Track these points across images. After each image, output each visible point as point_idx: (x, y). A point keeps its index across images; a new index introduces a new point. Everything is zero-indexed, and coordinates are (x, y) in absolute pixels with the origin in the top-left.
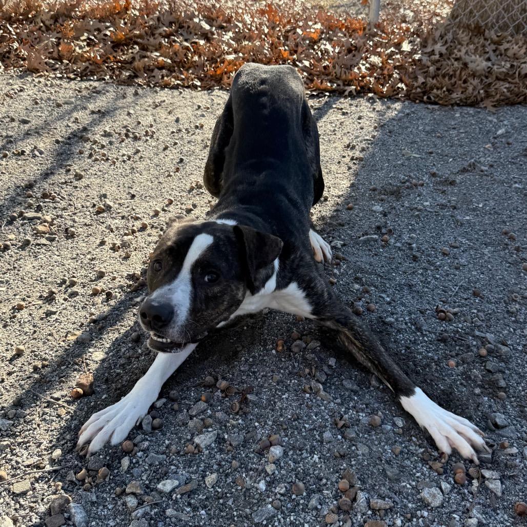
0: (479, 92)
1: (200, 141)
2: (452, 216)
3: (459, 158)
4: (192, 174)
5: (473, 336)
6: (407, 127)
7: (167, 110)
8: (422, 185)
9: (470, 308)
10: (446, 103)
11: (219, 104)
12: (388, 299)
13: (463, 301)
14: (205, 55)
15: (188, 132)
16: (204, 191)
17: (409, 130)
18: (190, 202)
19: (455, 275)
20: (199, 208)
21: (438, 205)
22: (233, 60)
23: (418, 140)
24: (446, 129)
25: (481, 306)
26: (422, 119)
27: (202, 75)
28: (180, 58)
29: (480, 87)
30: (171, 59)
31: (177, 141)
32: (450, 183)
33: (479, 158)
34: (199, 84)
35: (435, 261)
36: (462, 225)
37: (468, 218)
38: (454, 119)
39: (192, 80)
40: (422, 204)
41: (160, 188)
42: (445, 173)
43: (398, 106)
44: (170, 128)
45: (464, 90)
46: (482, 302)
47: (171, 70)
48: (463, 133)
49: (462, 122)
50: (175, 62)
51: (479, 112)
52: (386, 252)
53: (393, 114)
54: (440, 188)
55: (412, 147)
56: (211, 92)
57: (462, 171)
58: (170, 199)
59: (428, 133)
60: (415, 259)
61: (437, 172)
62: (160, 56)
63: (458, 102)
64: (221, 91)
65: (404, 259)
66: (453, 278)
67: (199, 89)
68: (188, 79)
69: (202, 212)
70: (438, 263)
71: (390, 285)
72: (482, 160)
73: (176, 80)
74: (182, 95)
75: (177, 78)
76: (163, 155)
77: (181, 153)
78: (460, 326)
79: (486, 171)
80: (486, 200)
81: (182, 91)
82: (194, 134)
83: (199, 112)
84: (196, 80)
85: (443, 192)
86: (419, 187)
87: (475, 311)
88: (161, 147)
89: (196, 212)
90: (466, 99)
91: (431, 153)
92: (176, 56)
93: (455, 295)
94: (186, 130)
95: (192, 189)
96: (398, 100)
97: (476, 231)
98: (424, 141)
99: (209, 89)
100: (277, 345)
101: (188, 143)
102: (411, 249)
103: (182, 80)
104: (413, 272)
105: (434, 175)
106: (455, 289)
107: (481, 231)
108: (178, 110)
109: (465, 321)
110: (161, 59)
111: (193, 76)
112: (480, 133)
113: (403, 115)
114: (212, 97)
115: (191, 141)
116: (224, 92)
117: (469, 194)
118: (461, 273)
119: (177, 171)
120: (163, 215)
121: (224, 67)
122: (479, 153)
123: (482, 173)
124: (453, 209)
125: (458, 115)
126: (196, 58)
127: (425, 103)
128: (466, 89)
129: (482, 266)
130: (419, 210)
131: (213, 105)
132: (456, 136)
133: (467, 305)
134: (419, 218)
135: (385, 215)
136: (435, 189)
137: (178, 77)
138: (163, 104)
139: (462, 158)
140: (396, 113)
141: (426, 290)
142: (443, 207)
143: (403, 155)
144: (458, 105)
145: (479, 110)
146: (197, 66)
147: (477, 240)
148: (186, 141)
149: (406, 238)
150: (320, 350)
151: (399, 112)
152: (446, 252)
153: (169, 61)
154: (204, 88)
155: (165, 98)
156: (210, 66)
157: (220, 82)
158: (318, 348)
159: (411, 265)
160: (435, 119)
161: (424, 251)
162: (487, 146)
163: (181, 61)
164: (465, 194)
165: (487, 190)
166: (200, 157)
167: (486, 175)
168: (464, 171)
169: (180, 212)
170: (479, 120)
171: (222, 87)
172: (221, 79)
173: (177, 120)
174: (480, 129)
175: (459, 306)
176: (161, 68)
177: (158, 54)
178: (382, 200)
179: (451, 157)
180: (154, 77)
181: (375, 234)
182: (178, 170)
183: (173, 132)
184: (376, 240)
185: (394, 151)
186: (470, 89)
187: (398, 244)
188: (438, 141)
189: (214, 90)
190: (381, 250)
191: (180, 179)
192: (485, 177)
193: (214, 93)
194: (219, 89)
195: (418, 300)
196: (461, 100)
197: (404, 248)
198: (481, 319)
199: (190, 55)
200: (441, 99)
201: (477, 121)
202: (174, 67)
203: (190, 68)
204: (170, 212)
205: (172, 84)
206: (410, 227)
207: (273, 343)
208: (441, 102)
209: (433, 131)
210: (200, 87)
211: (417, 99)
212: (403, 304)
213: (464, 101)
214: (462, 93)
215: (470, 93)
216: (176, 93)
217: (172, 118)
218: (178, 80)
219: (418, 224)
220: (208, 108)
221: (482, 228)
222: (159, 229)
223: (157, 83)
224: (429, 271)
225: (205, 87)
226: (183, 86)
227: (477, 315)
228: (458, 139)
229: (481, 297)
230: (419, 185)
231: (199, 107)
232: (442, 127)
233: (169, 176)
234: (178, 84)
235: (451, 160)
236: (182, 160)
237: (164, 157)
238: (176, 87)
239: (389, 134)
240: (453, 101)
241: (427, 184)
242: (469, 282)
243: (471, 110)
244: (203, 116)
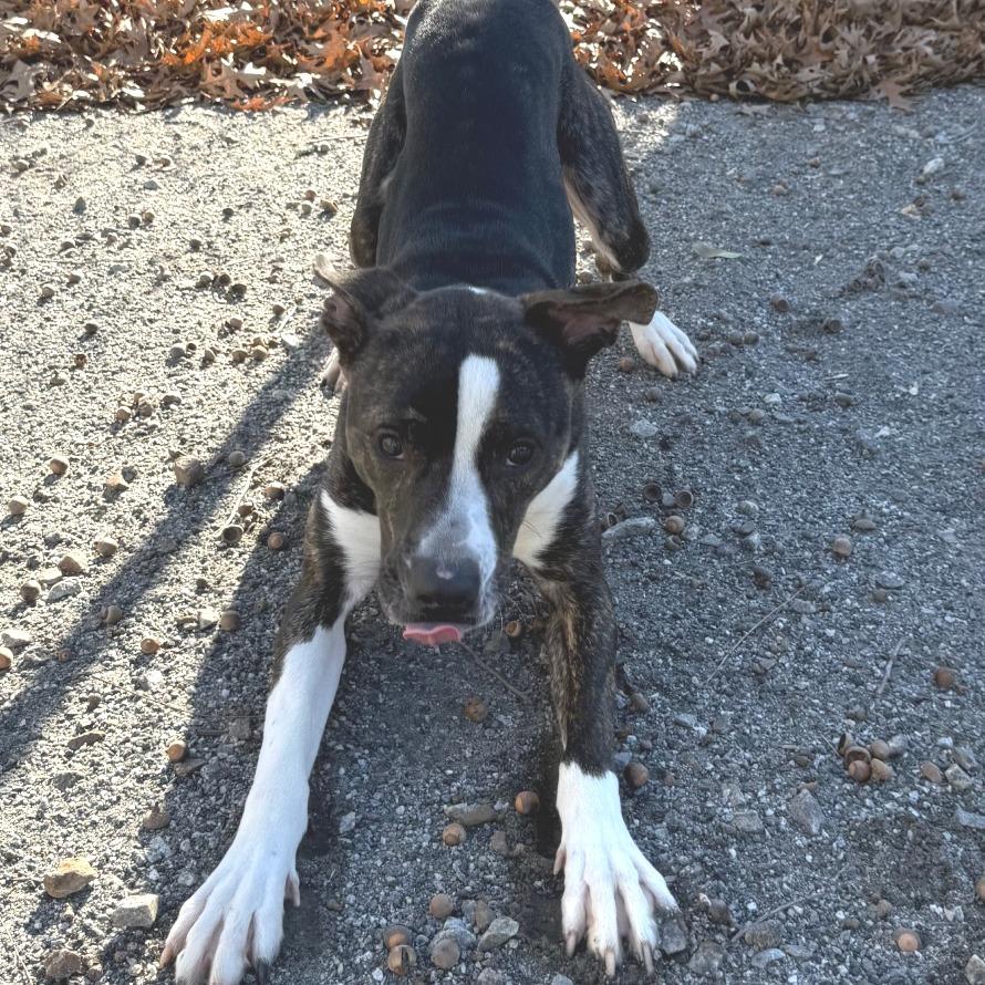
0: (865, 61)
1: (143, 265)
2: (844, 431)
3: (840, 251)
4: (122, 370)
5: (954, 831)
6: (697, 173)
7: (50, 177)
8: (754, 341)
9: (933, 729)
10: (786, 97)
11: (195, 148)
12: (703, 730)
13: (910, 710)
14: (151, 14)
15: (111, 241)
16: (156, 422)
17: (703, 179)
18: (118, 464)
19: (878, 624)
20: (142, 479)
21: (802, 399)
22: (226, 24)
23: (730, 209)
24: (796, 169)
25: (961, 719)
26: (732, 146)
27: (147, 69)
28: (83, 26)
29: (866, 47)
30: (59, 31)
31: (78, 273)
32: (826, 327)
33: (889, 249)
34: (138, 93)
35: (816, 583)
36: (873, 454)
37: (885, 431)
38: (812, 138)
39: (120, 85)
40: (761, 399)
41: (27, 427)
42: (807, 298)
43: (666, 113)
44: (58, 233)
45: (826, 58)
46: (963, 707)
47: (60, 61)
48: (838, 177)
49: (832, 145)
50: (69, 38)
51: (871, 114)
52: (681, 566)
53: (658, 139)
54: (802, 344)
55: (715, 230)
56: (174, 115)
57: (851, 290)
58: (56, 462)
59: (750, 185)
60: (761, 581)
61: (787, 298)
62: (30, 25)
63: (816, 91)
64: (200, 110)
65: (732, 586)
66: (872, 634)
67: (140, 107)
68: (108, 83)
69: (152, 492)
70: (827, 589)
71: (703, 678)
72: (898, 251)
73: (75, 89)
74: (92, 130)
75: (78, 83)
76: (39, 320)
77: (91, 307)
78: (914, 795)
79: (914, 283)
80: (925, 372)
81: (92, 117)
82: (125, 245)
83: (141, 176)
84: (131, 83)
85: (811, 357)
86: (747, 348)
87: (949, 741)
88: (32, 297)
89: (136, 493)
90: (834, 81)
91: (766, 243)
92: (73, 21)
93: (886, 692)
94: (105, 233)
95: (122, 419)
96: (665, 96)
97: (912, 472)
98: (743, 209)
99: (167, 106)
100: (387, 949)
101: (110, 273)
102: (747, 548)
103: (94, 85)
104: (763, 628)
105: (781, 307)
106: (883, 669)
107: (925, 469)
108: (84, 174)
109: (926, 778)
110: (29, 33)
111: (121, 74)
112: (881, 173)
113: (682, 138)
114: (175, 128)
115: (118, 268)
116: (209, 112)
117: (880, 357)
118: (893, 615)
119: (80, 366)
120: (38, 515)
121: (203, 45)
122: (887, 232)
123: (905, 292)
124: (845, 408)
125: (819, 128)
126: (126, 24)
127: (733, 99)
128: (832, 55)
129: (945, 583)
130: (755, 423)
131: (178, 151)
132: (824, 188)
133: (922, 720)
134: (759, 446)
135: (665, 445)
136: (787, 350)
137: (80, 80)
138: (40, 160)
139: (848, 252)
140: (665, 134)
141: (804, 683)
142: (816, 403)
143: (696, 257)
144: (817, 99)
145: (870, 108)
146: (131, 44)
147: (921, 501)
148: (104, 269)
149: (728, 512)
150: (516, 952)
151: (672, 131)
152: (841, 551)
153: (54, 37)
154: (153, 104)
155: (45, 144)
156: (167, 45)
157: (196, 85)
158: (514, 944)
159: (753, 603)
160: (763, 143)
161: (782, 553)
162: (904, 211)
163: (85, 35)
164: (867, 359)
165: (924, 341)
166: (147, 315)
167: (915, 297)
168: (855, 289)
169: (87, 497)
170: (873, 136)
171: (203, 97)
172: (198, 76)
173: (79, 208)
174: (880, 160)
175: (901, 728)
176: (32, 58)
177: (23, 21)
178: (654, 399)
179: (818, 250)
180: (15, 83)
181: (645, 511)
182: (80, 361)
183: (67, 246)
184: (649, 533)
185: (668, 245)
186: (843, 53)
187: (712, 539)
188: (780, 207)
189: (182, 105)
190: (667, 562)
191: (89, 389)
192: (912, 303)
193: (181, 117)
194: (195, 104)
195: (785, 720)
196: (822, 86)
197: (728, 549)
198: (969, 766)
199: (109, 17)
200: (773, 86)
201: (869, 141)
202: (69, 53)
203: (111, 51)
204: (56, 501)
205: (65, 99)
206: (737, 478)
207: (375, 941)
208: (773, 95)
209: (764, 178)
210: (142, 101)
211: (712, 92)
212: (746, 742)
213: (832, 86)
214: (823, 67)
215: (844, 65)
216: (77, 123)
217: (66, 200)
218: (81, 88)
219: (757, 464)
220: (166, 163)
221: (927, 461)
222: (23, 564)
223: (24, 100)
224: (805, 619)
225: (156, 100)
226: (97, 104)
227: (955, 752)
228: (829, 196)
229: (955, 689)
230: (747, 342)
231: (141, 161)
232: (783, 165)
233: (57, 382)
234: (82, 100)
235: (818, 258)
236: (91, 331)
237: (41, 326)
238: (76, 108)
239: (651, 196)
240: (805, 91)
241: (767, 335)
242: (919, 641)
243: (851, 111)
244: (152, 186)
